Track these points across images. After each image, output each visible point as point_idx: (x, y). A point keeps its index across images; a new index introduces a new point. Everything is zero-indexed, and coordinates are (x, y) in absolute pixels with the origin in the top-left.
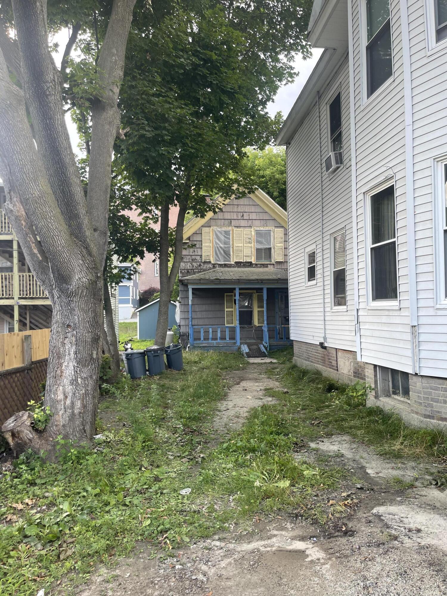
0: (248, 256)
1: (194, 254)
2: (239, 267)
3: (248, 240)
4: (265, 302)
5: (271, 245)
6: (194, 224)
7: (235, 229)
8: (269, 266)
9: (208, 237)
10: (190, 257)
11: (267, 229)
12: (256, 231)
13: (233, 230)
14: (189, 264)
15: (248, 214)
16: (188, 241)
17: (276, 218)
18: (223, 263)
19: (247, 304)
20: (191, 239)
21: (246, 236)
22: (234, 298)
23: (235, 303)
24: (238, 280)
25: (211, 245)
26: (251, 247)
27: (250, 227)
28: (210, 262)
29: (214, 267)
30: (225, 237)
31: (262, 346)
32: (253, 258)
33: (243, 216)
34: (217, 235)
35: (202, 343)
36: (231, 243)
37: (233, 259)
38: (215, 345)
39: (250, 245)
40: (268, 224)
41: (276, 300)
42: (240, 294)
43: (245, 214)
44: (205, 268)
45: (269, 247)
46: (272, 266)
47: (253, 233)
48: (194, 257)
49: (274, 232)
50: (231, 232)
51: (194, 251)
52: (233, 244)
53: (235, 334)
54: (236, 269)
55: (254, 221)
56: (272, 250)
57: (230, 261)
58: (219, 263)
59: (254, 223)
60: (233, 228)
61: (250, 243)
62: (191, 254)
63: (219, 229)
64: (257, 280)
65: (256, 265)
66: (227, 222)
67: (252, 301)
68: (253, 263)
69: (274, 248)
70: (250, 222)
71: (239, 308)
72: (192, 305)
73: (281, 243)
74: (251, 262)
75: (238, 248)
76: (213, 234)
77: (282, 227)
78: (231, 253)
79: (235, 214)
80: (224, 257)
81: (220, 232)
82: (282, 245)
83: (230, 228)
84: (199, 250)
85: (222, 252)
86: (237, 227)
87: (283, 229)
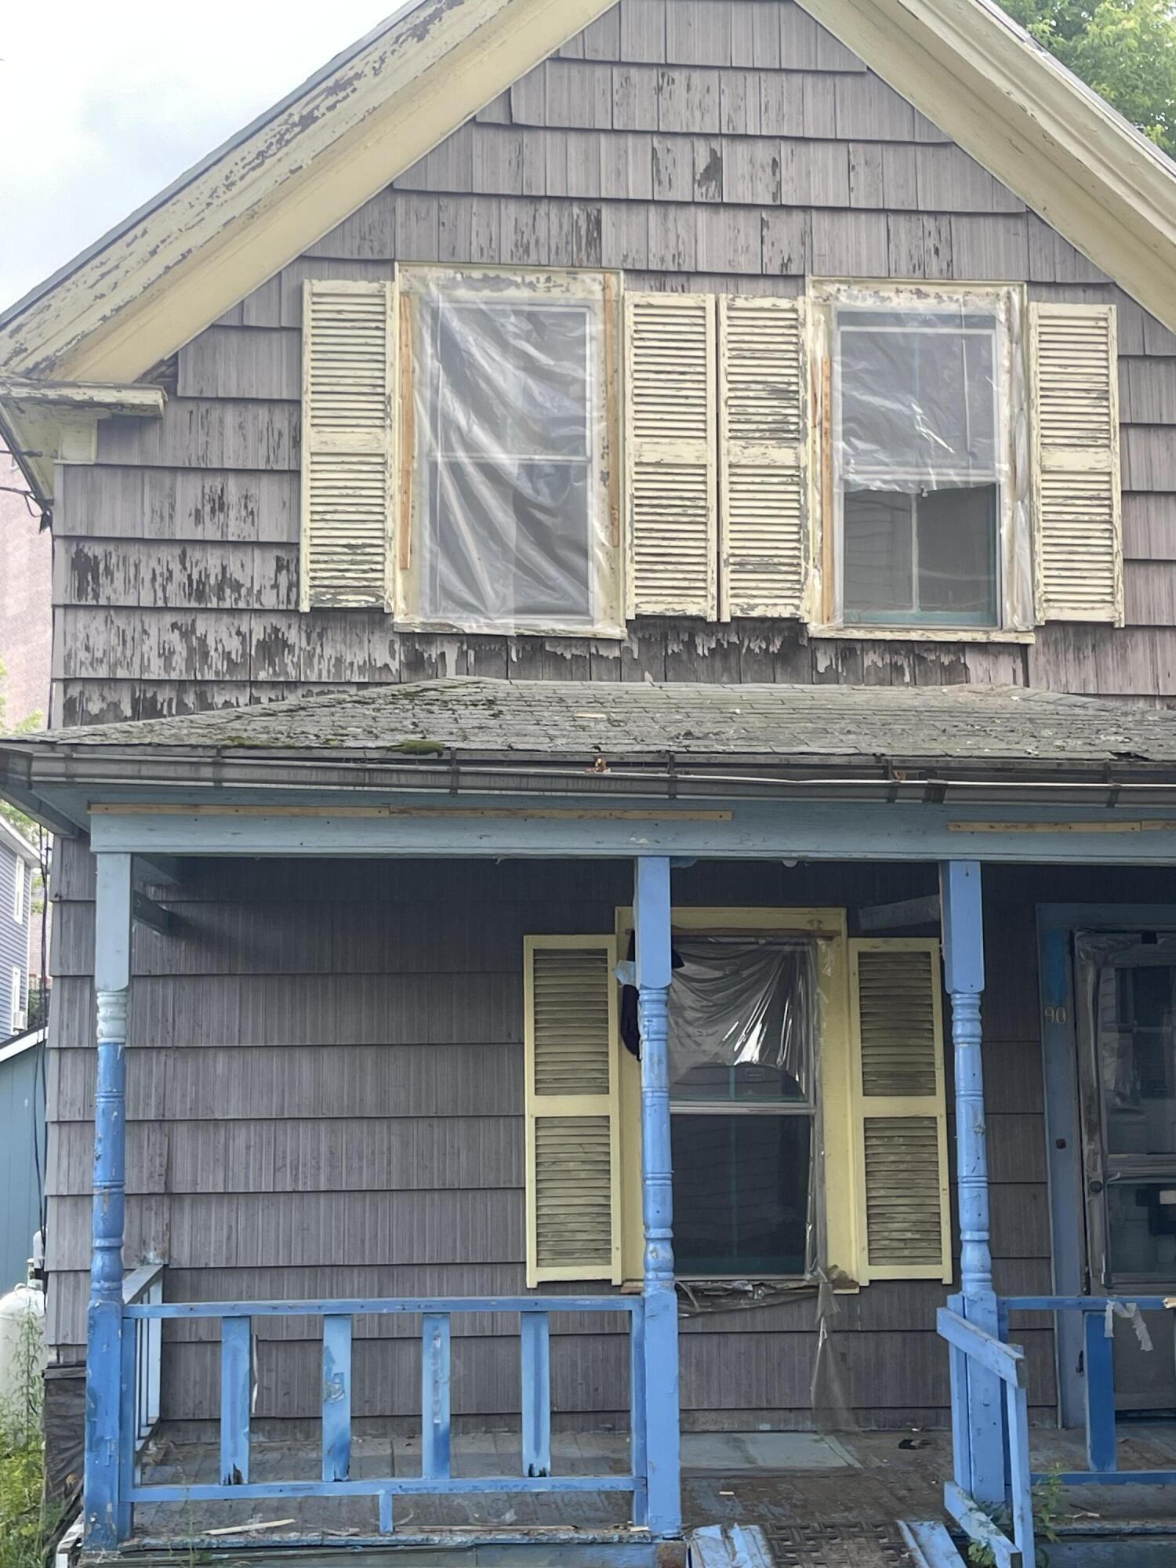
0: (766, 566)
1: (211, 532)
2: (672, 668)
3: (764, 408)
4: (966, 1027)
5: (988, 464)
6: (215, 221)
7: (635, 296)
8: (974, 663)
9: (367, 372)
10: (169, 556)
11: (952, 300)
12: (848, 317)
13: (613, 310)
14: (158, 629)
15: (763, 152)
16: (153, 397)
17: (1038, 197)
18: (508, 625)
19: (751, 1053)
20: (187, 385)
21: (752, 368)
22: (617, 975)
23: (631, 1039)
24: (666, 760)
25: (391, 442)
26: (796, 477)
27: (790, 279)
28: (377, 616)
29: (416, 664)
30: (530, 367)
31: (940, 1541)
32: (815, 582)
33: (714, 169)
34: (450, 352)
35: (234, 1513)
36: (595, 432)
37: (615, 592)
38: (386, 1531)
39: (784, 455)
40: (963, 261)
41: (1057, 1016)
42: (684, 944)
43: (737, 160)
44: (320, 671)
45: (976, 477)
46: (1005, 669)
47: (815, 342)
48: (213, 562)
49: (1019, 339)
50: (594, 327)
51: (219, 505)
52: (613, 446)
53: (621, 1365)
54: (645, 686)
55: (822, 224)
56: (1009, 516)
57: (581, 611)
58: (471, 625)
59: (821, 244)
60: (619, 283)
61: (784, 433)
62: (184, 529)
63: (476, 297)
64: (882, 766)
65: (847, 649)
66: (551, 224)
67: (803, 1011)
68: (816, 628)
69: (1025, 492)
70: (785, 231)
71: (678, 1087)
72: (128, 1052)
73: (1091, 440)
74: (796, 625)
75: (662, 482)
76: (413, 344)
77: (1104, 288)
78: (597, 530)
79: (638, 152)
80: (525, 567)
81: (486, 322)
82: (1108, 459)
83: (589, 286)
84: (267, 493)
85: (504, 518)
86: (659, 277)
87: (1108, 311)
